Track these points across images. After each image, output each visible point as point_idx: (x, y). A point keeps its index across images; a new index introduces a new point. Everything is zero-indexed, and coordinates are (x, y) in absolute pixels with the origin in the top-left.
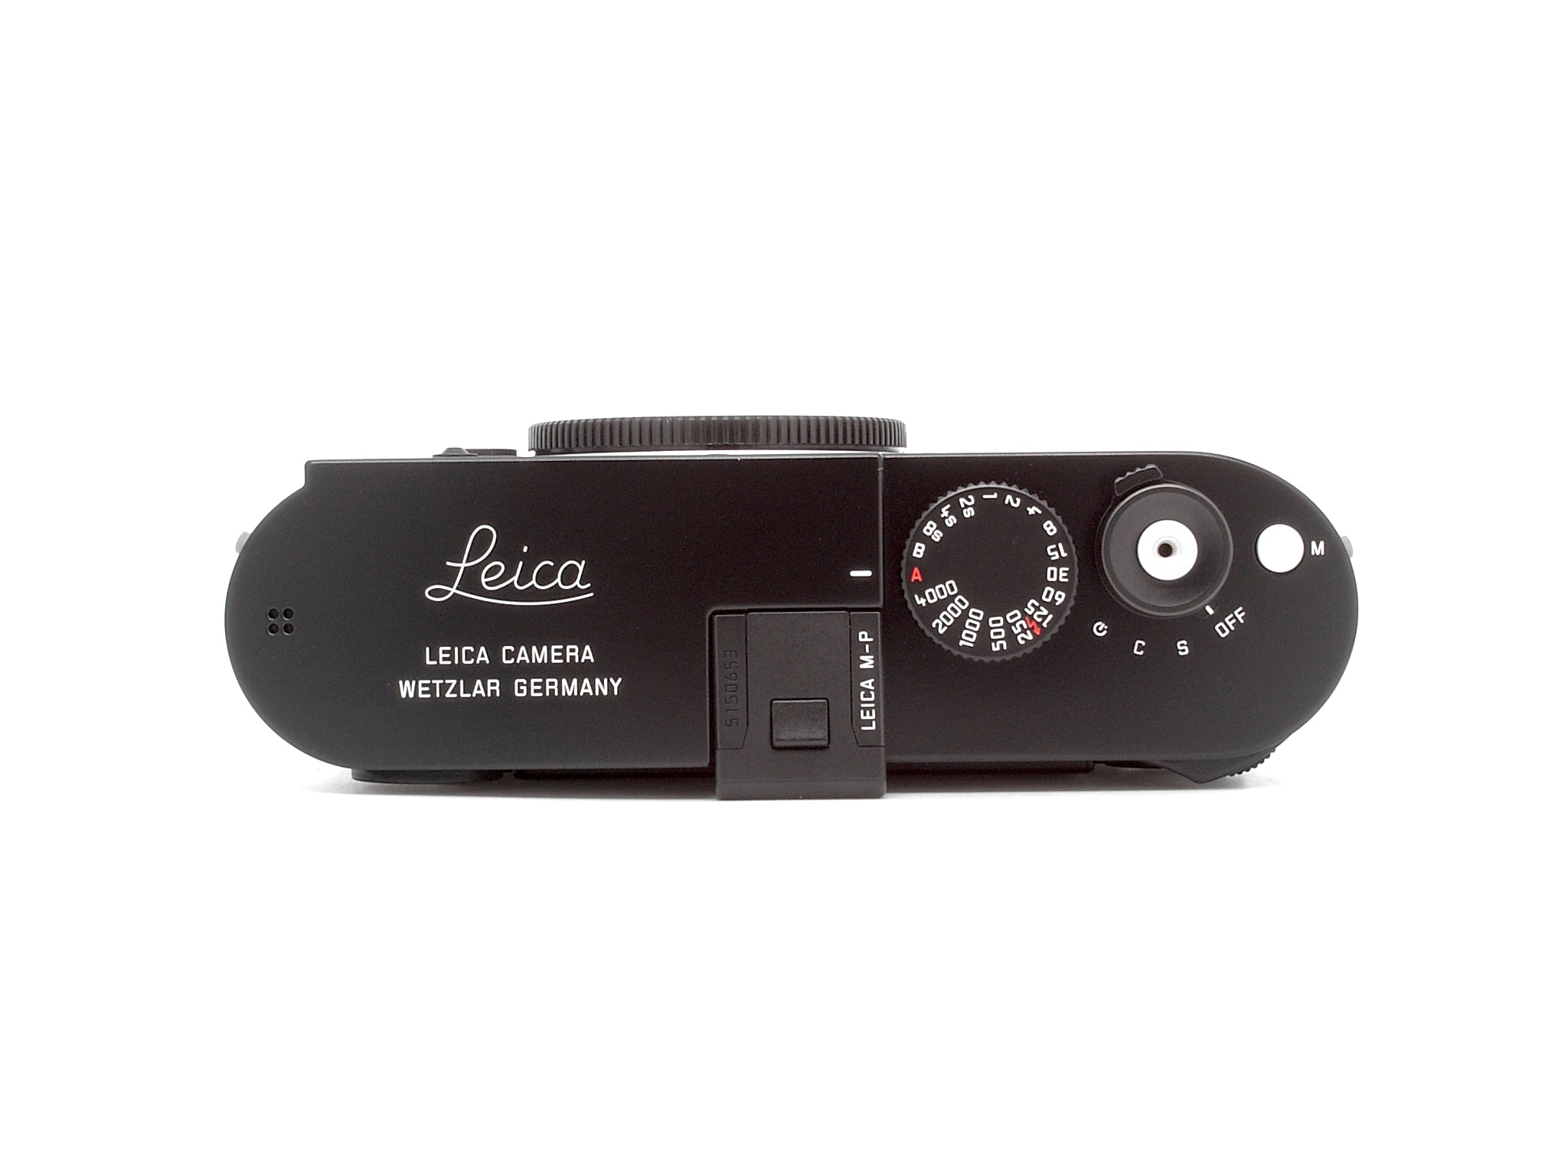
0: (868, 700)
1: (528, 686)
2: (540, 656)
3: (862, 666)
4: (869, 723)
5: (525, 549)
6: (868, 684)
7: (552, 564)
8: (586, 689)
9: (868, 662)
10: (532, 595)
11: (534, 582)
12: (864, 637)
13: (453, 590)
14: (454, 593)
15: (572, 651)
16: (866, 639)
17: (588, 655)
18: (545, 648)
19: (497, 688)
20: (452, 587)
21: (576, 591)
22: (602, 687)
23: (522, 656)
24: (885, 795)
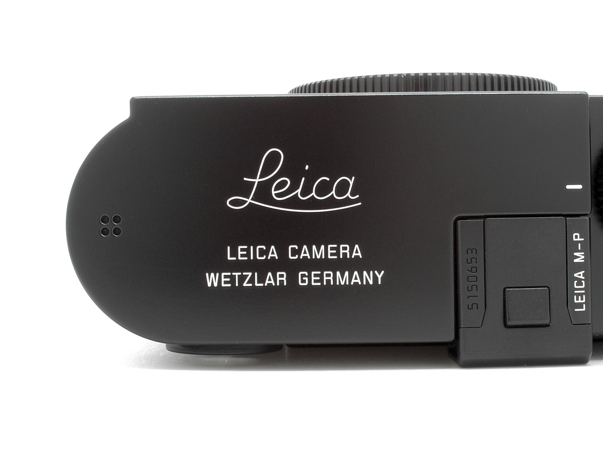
0: (579, 288)
1: (309, 277)
2: (318, 252)
3: (576, 261)
4: (580, 306)
5: (307, 167)
6: (580, 275)
7: (328, 179)
8: (356, 279)
9: (580, 257)
10: (312, 203)
11: (314, 194)
12: (577, 237)
13: (249, 201)
14: (250, 202)
15: (344, 250)
16: (579, 239)
17: (357, 252)
18: (323, 247)
19: (284, 279)
20: (248, 198)
21: (348, 201)
22: (368, 278)
23: (305, 253)
24: (590, 362)
